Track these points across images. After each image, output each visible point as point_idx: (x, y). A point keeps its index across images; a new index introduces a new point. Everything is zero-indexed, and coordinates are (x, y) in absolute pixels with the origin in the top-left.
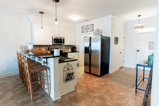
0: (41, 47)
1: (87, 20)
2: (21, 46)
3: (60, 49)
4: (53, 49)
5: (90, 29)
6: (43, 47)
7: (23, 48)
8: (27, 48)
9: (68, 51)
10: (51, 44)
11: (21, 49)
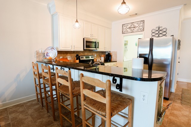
0: (65, 55)
1: (136, 14)
2: (37, 53)
3: (92, 57)
4: (82, 57)
5: (138, 28)
6: (69, 54)
7: (40, 56)
8: (47, 56)
9: (101, 60)
10: (82, 49)
11: (37, 57)
